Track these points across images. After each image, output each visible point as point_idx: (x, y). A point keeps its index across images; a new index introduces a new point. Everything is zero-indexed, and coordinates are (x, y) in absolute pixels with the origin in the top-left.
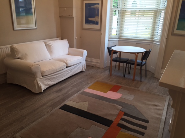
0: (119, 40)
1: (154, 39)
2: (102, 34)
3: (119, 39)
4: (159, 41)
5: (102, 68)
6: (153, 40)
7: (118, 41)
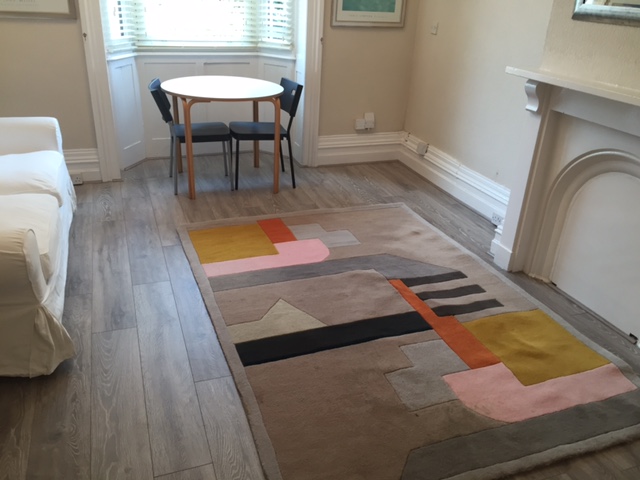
0: (136, 58)
1: (262, 42)
2: (85, 35)
3: (135, 54)
4: (288, 48)
5: (115, 181)
6: (260, 45)
7: (133, 62)
